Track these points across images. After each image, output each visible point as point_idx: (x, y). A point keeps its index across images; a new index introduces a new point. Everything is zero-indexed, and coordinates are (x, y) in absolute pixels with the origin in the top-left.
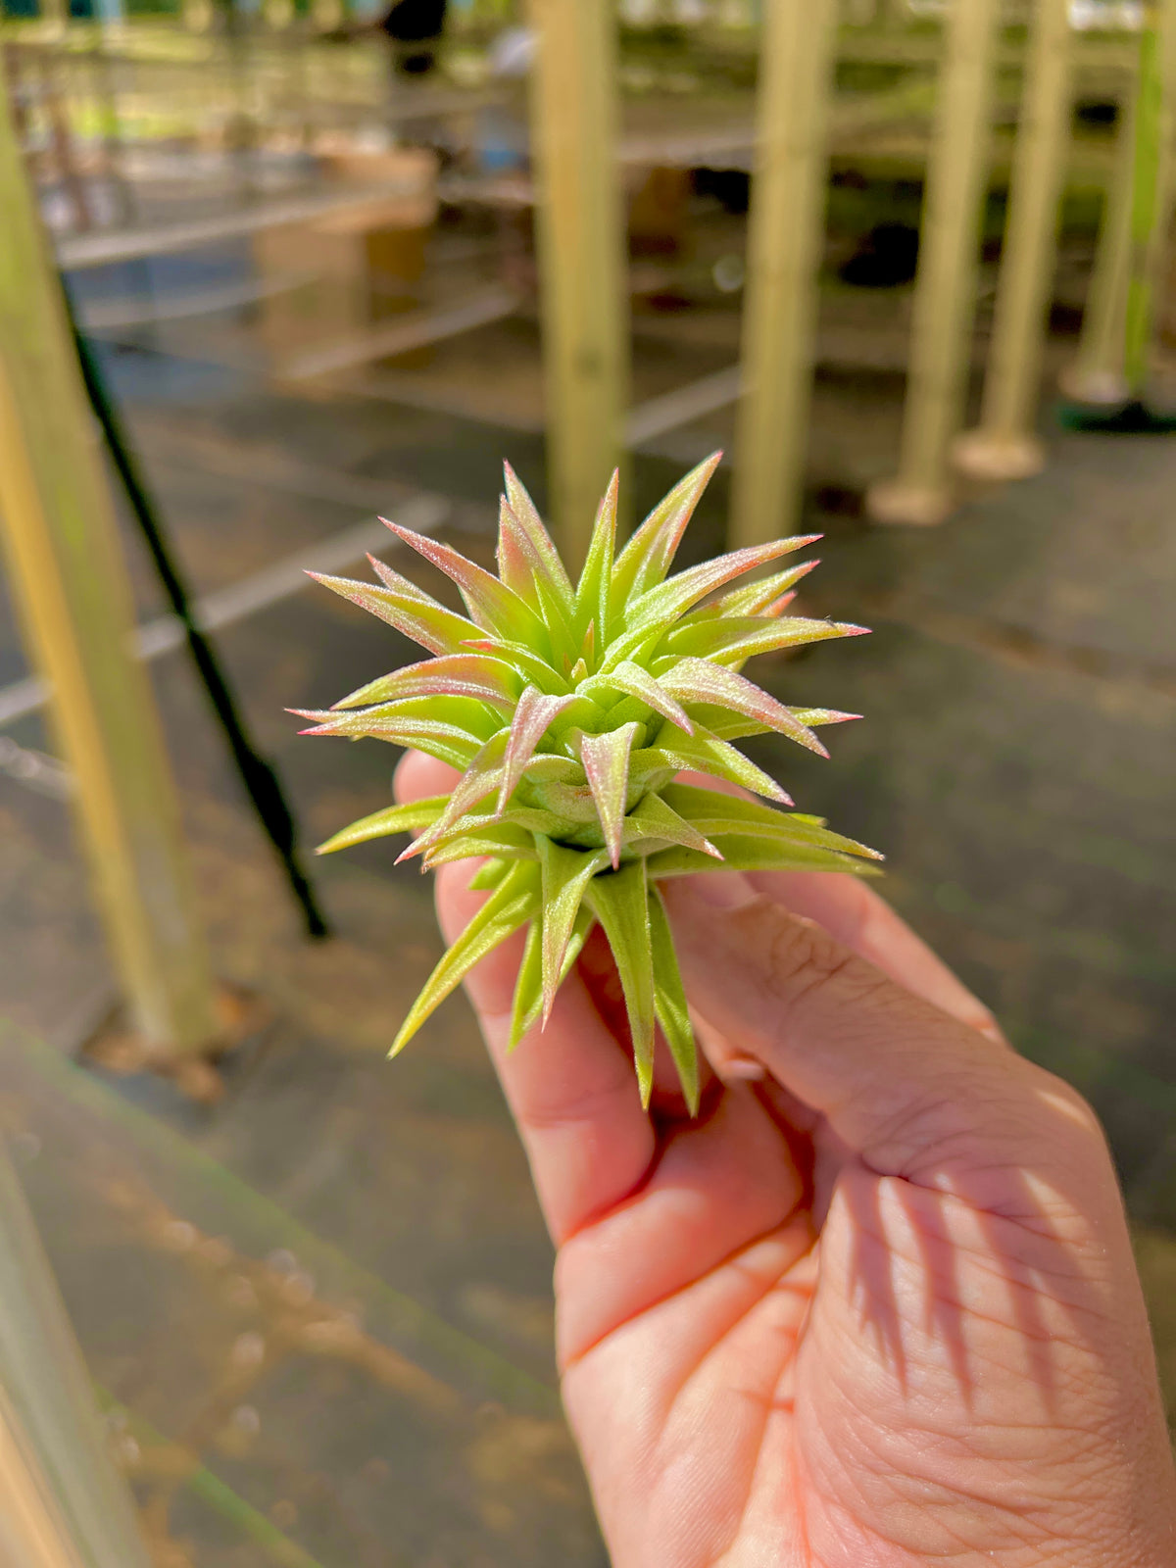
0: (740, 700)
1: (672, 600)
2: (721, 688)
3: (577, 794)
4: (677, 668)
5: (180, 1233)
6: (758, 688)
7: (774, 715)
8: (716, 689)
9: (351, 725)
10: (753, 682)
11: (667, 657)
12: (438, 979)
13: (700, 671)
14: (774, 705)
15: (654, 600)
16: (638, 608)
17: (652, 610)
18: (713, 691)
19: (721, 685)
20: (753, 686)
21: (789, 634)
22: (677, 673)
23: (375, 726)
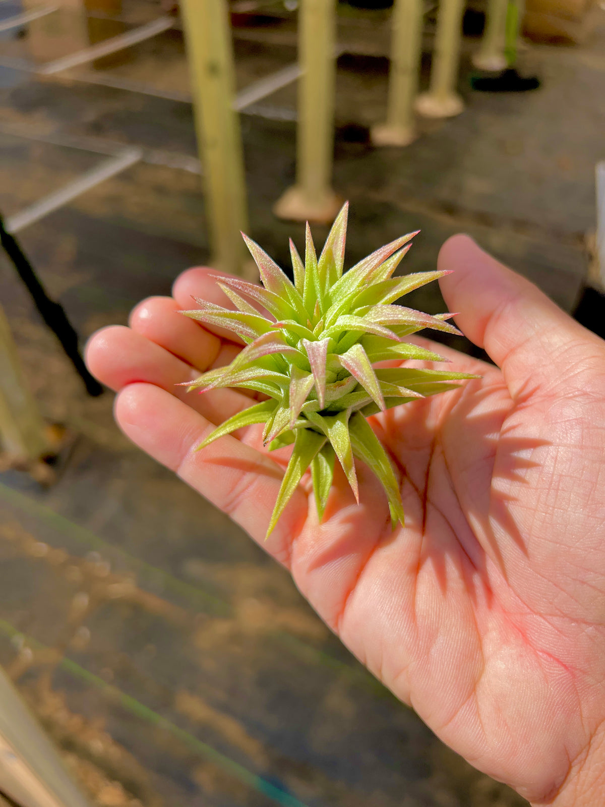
0: (412, 319)
1: (355, 280)
2: (400, 316)
3: (335, 387)
4: (370, 312)
5: (40, 549)
6: (418, 311)
7: (431, 322)
8: (397, 317)
9: (222, 383)
10: (414, 309)
11: (361, 308)
12: (281, 497)
13: (384, 310)
14: (429, 317)
15: (345, 282)
16: (337, 288)
17: (345, 287)
18: (396, 318)
19: (399, 314)
20: (415, 311)
21: (417, 282)
22: (371, 315)
23: (233, 380)
